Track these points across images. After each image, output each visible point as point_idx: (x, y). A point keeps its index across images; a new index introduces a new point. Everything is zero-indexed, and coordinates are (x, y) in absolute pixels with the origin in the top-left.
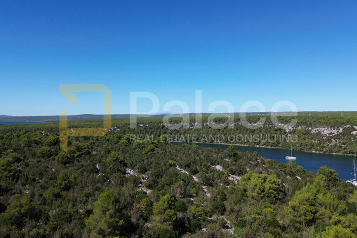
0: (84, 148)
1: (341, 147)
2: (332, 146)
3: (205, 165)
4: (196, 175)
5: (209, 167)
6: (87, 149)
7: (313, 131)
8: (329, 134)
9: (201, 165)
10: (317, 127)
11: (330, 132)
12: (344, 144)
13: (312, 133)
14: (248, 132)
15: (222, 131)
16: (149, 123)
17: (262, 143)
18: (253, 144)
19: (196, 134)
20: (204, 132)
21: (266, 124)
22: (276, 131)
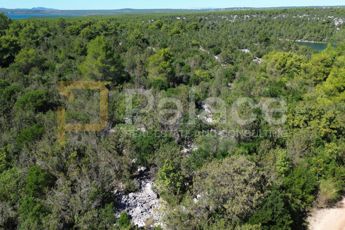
0: (112, 29)
3: (231, 47)
4: (219, 55)
5: (234, 49)
6: (114, 30)
9: (226, 47)
14: (291, 25)
15: (262, 25)
16: (186, 16)
17: (305, 37)
18: (295, 38)
19: (235, 27)
20: (243, 26)
21: (314, 16)
22: (324, 23)
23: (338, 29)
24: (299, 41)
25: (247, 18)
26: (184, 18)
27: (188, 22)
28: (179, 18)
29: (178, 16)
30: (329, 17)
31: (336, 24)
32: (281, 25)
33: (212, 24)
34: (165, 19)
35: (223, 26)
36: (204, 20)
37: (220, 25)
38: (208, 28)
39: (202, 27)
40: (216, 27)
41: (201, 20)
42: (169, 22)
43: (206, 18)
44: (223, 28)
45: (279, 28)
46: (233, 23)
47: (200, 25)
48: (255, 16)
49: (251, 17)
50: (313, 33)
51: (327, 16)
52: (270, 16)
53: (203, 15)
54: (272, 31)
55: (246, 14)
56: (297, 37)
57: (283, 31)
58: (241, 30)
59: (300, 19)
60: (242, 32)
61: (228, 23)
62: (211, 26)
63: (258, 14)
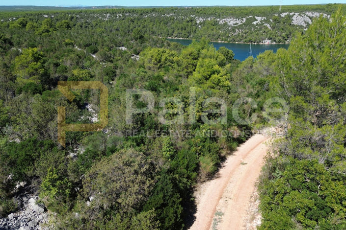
1: (243, 36)
2: (235, 35)
7: (221, 22)
8: (234, 24)
9: (103, 45)
10: (224, 18)
11: (235, 23)
12: (246, 34)
13: (220, 23)
14: (162, 23)
15: (135, 23)
16: (55, 14)
17: (174, 35)
18: (166, 35)
19: (109, 26)
20: (117, 24)
21: (179, 16)
22: (188, 22)
23: (199, 26)
24: (170, 38)
25: (120, 16)
26: (53, 16)
27: (57, 20)
28: (46, 16)
29: (45, 14)
30: (191, 16)
31: (198, 22)
32: (152, 23)
33: (85, 23)
34: (30, 17)
35: (97, 24)
36: (75, 18)
37: (94, 23)
38: (81, 27)
39: (75, 25)
40: (90, 26)
41: (72, 18)
42: (34, 20)
43: (78, 16)
44: (97, 26)
45: (151, 26)
46: (107, 22)
47: (71, 23)
48: (127, 15)
49: (123, 15)
50: (180, 30)
51: (190, 15)
52: (142, 15)
53: (74, 13)
54: (145, 29)
55: (119, 13)
56: (168, 35)
57: (155, 29)
58: (116, 28)
59: (168, 18)
60: (117, 30)
61: (101, 21)
62: (84, 24)
63: (130, 12)
